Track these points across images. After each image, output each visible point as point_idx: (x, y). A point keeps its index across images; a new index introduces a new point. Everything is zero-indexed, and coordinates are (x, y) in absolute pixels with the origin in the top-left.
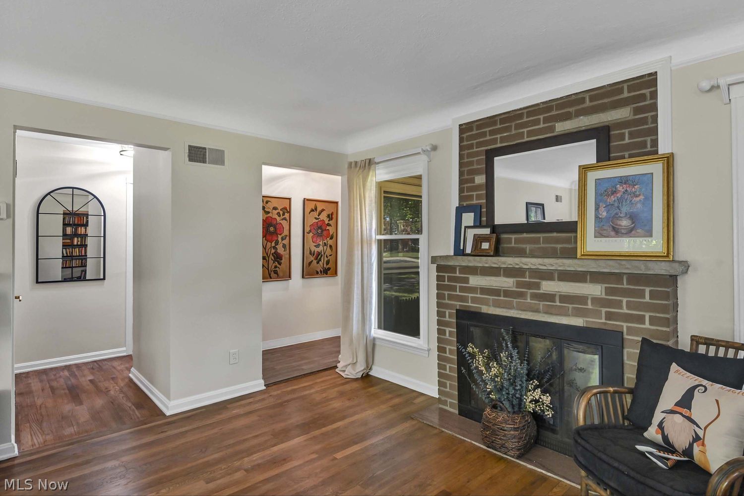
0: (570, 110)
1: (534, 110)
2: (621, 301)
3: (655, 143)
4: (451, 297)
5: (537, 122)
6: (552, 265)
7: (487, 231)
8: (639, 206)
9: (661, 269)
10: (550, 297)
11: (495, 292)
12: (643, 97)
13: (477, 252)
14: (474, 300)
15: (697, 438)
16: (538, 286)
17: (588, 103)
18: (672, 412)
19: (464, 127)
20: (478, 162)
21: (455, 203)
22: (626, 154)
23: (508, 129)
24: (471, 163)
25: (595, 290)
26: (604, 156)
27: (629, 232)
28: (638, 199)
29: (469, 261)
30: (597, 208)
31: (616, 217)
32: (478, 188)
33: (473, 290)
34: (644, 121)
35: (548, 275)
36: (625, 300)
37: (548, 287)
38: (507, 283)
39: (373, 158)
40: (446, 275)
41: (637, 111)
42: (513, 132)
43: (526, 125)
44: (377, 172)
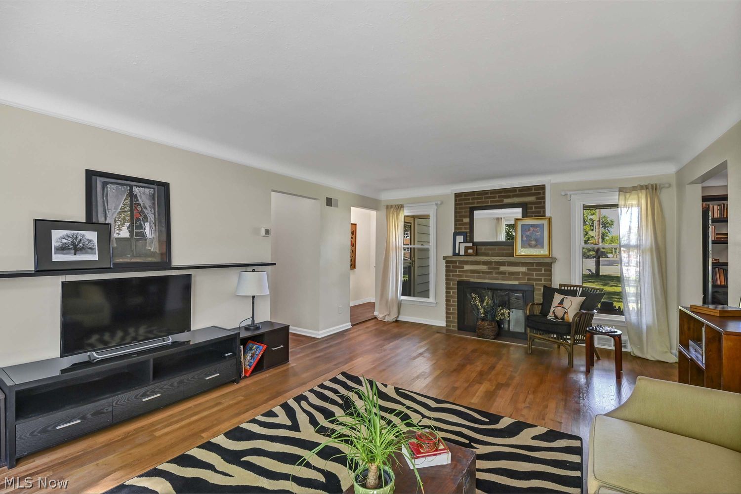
0: (511, 194)
1: (494, 192)
2: (533, 273)
3: (544, 212)
4: (453, 276)
5: (495, 197)
7: (471, 245)
8: (539, 236)
9: (548, 261)
10: (504, 273)
11: (478, 272)
12: (539, 193)
13: (467, 254)
14: (466, 276)
15: (565, 313)
16: (498, 269)
17: (518, 192)
18: (557, 307)
19: (457, 195)
20: (465, 212)
21: (453, 231)
22: (533, 215)
23: (481, 198)
24: (461, 212)
25: (523, 269)
26: (525, 215)
27: (535, 246)
28: (538, 234)
29: (465, 258)
30: (522, 237)
31: (529, 240)
32: (466, 224)
33: (466, 271)
34: (540, 203)
35: (503, 264)
36: (535, 273)
37: (503, 269)
39: (403, 205)
40: (451, 265)
41: (538, 198)
42: (483, 200)
43: (490, 198)
44: (405, 211)
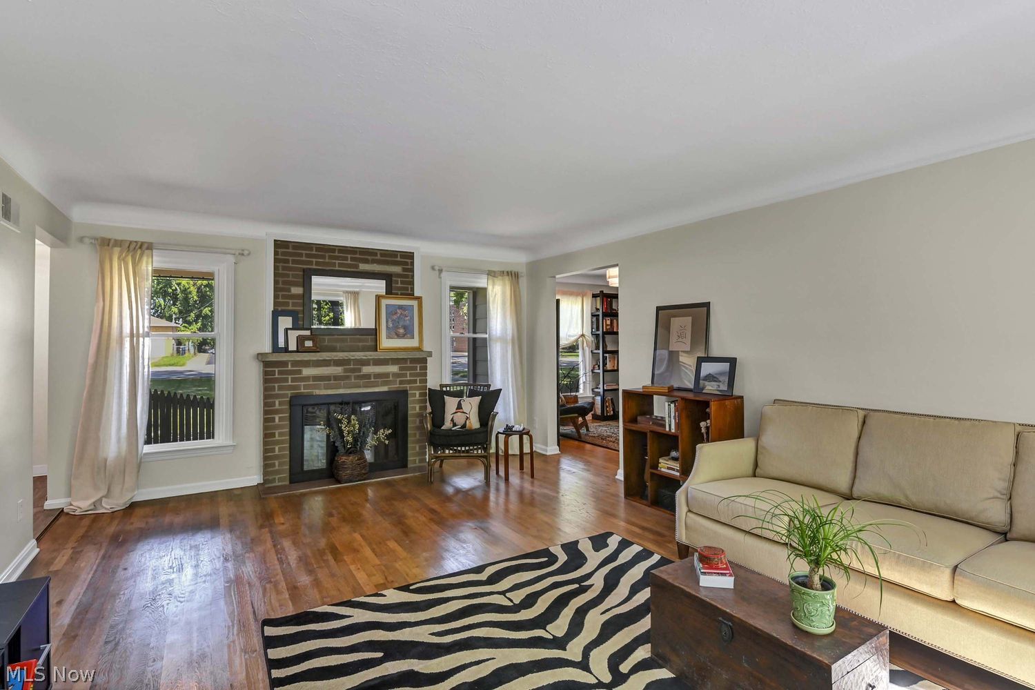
0: (369, 257)
1: (344, 250)
2: (406, 373)
3: (413, 289)
4: (280, 388)
5: (346, 259)
6: (371, 356)
7: (307, 333)
8: (408, 322)
9: (417, 355)
10: (367, 376)
11: (327, 378)
12: (406, 264)
13: (300, 349)
14: (306, 387)
15: (467, 418)
16: (360, 370)
17: (379, 257)
18: (456, 413)
20: (294, 276)
21: (269, 306)
22: (399, 292)
23: (323, 257)
24: (287, 276)
25: (394, 369)
26: (390, 291)
27: (403, 336)
28: (407, 318)
29: (305, 356)
30: (387, 322)
31: (397, 327)
32: (295, 297)
33: (307, 378)
34: (407, 276)
35: (366, 363)
36: (408, 372)
37: (366, 370)
38: (338, 370)
39: (152, 243)
40: (277, 370)
41: (404, 270)
42: (327, 260)
43: (337, 258)
44: (154, 258)
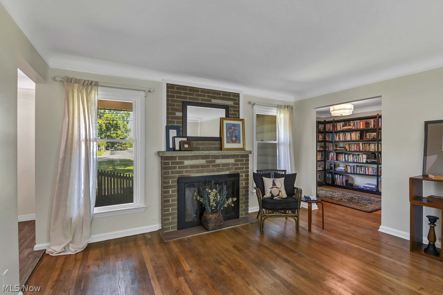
0: (217, 96)
1: (204, 91)
2: (238, 163)
3: (239, 115)
4: (172, 173)
5: (205, 96)
6: (221, 153)
7: (185, 139)
8: (237, 134)
9: (242, 153)
10: (218, 165)
11: (197, 166)
12: (235, 100)
13: (184, 149)
14: (186, 172)
15: (280, 191)
16: (214, 162)
17: (221, 96)
18: (273, 188)
19: (169, 85)
20: (178, 105)
21: (165, 124)
22: (232, 116)
23: (193, 95)
24: (174, 105)
25: (232, 161)
26: (228, 116)
27: (235, 142)
28: (237, 131)
29: (186, 153)
30: (227, 134)
31: (232, 137)
32: (178, 118)
33: (186, 167)
34: (236, 107)
35: (217, 157)
37: (218, 161)
38: (203, 162)
39: (98, 82)
40: (170, 161)
41: (235, 103)
42: (195, 97)
43: (200, 95)
44: (99, 92)
